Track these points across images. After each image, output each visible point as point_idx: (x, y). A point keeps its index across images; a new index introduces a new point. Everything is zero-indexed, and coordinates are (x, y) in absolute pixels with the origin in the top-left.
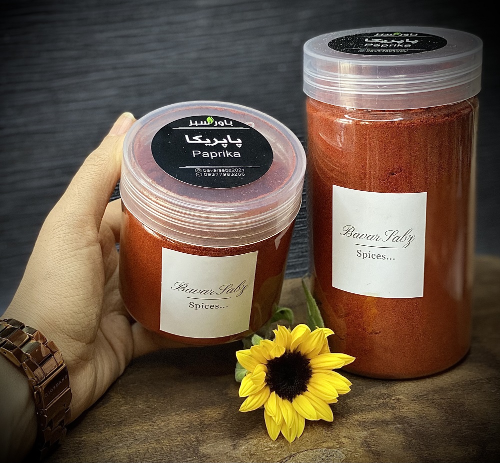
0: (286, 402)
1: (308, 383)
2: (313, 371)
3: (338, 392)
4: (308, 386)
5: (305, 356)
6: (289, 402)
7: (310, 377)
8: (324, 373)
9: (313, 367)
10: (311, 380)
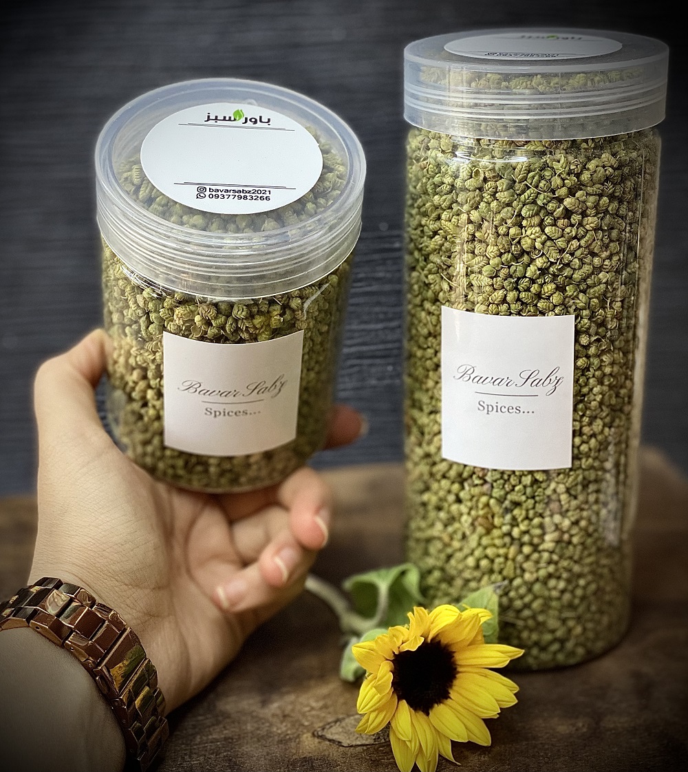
0: (421, 715)
1: (451, 686)
2: (460, 669)
3: (499, 705)
4: (451, 691)
5: (447, 646)
6: (425, 716)
7: (454, 677)
8: (476, 673)
9: (459, 662)
10: (456, 682)
